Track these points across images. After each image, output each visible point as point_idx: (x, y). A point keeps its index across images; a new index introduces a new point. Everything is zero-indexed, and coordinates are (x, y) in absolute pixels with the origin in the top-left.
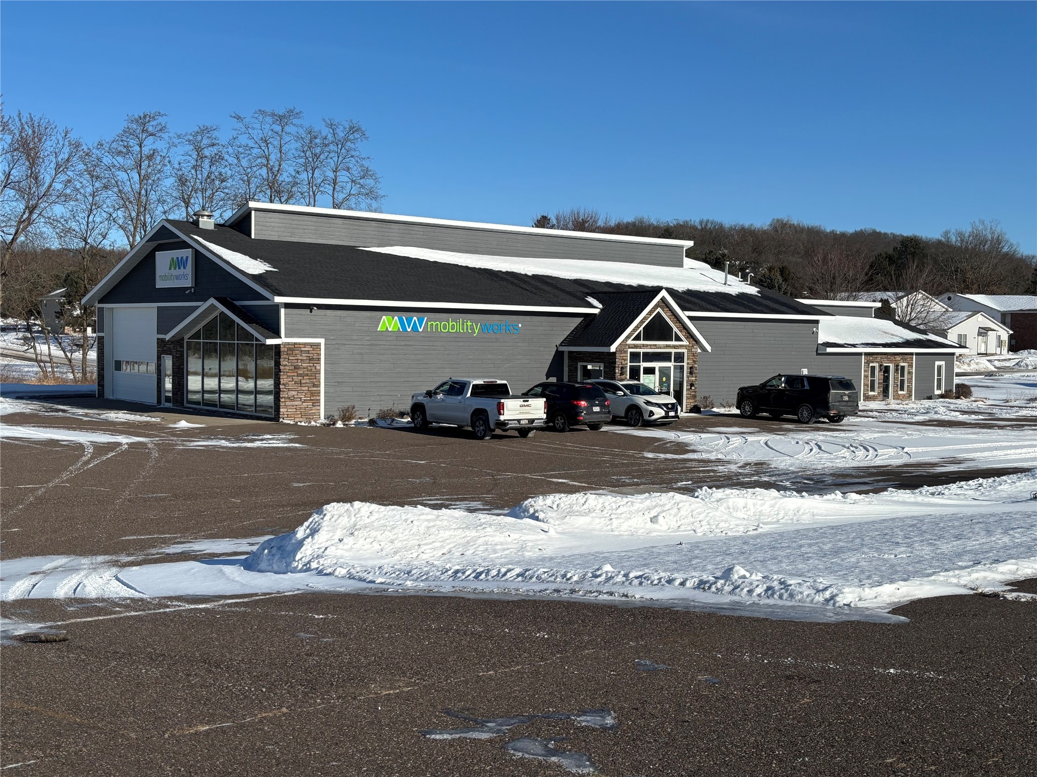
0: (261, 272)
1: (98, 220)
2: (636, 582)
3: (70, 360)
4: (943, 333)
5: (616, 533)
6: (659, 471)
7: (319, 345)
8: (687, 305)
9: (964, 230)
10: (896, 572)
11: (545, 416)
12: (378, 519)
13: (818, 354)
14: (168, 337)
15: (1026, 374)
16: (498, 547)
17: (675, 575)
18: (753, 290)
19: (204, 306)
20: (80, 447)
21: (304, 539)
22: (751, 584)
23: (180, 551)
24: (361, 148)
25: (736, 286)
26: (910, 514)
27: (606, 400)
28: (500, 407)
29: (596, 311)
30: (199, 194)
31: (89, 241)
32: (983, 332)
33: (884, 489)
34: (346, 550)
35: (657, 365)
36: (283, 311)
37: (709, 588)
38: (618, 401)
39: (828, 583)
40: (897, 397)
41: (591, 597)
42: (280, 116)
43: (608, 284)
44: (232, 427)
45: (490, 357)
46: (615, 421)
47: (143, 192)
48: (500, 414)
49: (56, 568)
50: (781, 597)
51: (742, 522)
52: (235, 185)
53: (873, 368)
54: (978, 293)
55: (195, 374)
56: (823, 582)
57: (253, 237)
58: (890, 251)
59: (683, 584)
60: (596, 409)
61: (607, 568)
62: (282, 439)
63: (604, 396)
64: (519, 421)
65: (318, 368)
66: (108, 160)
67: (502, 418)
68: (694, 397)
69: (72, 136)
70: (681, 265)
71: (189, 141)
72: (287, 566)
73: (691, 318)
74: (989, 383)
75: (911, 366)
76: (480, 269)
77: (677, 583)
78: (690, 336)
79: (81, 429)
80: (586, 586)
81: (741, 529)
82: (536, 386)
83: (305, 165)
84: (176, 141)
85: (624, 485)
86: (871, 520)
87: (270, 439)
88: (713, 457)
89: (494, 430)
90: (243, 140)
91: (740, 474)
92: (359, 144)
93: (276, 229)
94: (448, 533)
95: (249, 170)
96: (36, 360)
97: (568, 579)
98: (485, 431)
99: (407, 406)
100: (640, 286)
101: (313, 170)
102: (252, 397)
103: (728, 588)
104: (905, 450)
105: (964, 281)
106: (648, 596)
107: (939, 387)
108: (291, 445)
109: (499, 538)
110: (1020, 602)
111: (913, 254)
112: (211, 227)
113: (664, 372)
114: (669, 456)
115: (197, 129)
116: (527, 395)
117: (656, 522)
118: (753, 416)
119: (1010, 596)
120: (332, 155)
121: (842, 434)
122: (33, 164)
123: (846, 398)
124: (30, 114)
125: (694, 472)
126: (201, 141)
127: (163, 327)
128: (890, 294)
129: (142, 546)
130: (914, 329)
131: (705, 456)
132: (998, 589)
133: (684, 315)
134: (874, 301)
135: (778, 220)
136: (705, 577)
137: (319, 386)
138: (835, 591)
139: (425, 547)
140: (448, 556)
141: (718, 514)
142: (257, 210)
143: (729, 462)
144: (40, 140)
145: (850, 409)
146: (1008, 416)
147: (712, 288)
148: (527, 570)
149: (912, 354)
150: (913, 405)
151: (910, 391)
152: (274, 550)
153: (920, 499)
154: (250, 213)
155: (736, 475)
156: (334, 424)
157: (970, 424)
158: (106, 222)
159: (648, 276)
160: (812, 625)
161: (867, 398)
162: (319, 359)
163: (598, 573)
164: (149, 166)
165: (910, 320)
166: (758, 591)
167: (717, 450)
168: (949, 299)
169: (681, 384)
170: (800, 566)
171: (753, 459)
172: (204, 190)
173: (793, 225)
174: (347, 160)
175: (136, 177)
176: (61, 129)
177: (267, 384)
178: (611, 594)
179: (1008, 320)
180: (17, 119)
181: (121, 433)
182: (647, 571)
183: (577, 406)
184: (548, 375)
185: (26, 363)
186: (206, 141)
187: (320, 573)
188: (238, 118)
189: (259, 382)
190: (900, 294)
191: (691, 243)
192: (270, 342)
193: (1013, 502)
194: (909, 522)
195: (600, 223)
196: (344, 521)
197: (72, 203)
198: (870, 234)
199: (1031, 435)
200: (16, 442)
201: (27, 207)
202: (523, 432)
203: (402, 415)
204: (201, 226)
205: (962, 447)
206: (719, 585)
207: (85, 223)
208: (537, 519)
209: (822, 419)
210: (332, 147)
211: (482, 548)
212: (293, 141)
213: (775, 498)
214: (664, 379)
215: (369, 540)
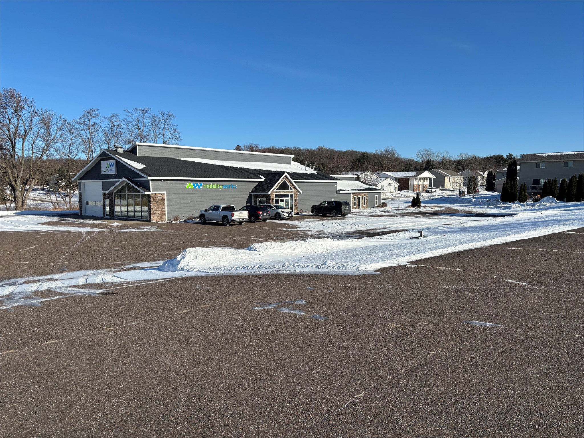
0: (142, 168)
1: (74, 149)
2: (297, 267)
3: (65, 202)
4: (376, 185)
5: (282, 254)
6: (289, 235)
7: (164, 194)
8: (293, 178)
9: (382, 150)
10: (375, 260)
11: (248, 217)
12: (205, 253)
13: (337, 194)
14: (107, 192)
15: (404, 198)
16: (246, 260)
17: (309, 264)
18: (315, 172)
19: (121, 181)
20: (80, 233)
21: (180, 260)
22: (333, 265)
23: (132, 267)
24: (173, 121)
25: (309, 171)
26: (373, 245)
27: (268, 211)
28: (232, 214)
29: (263, 180)
30: (113, 139)
31: (70, 157)
32: (390, 184)
33: (363, 237)
34: (195, 263)
35: (284, 199)
36: (151, 182)
37: (320, 267)
38: (272, 211)
39: (356, 264)
40: (363, 207)
41: (284, 272)
42: (143, 110)
43: (266, 171)
44: (135, 224)
45: (226, 197)
46: (271, 219)
47: (91, 139)
48: (232, 217)
49: (90, 274)
50: (342, 269)
51: (321, 249)
52: (126, 136)
53: (355, 198)
54: (387, 171)
55: (118, 205)
56: (354, 264)
57: (138, 155)
58: (358, 158)
59: (312, 267)
60: (265, 214)
61: (287, 263)
62: (153, 228)
63: (268, 210)
64: (239, 219)
65: (164, 202)
66: (77, 126)
67: (233, 218)
68: (297, 209)
69: (63, 118)
70: (290, 164)
71: (109, 119)
72: (175, 269)
73: (295, 182)
74: (392, 202)
75: (367, 197)
76: (221, 166)
77: (310, 266)
78: (295, 188)
79: (78, 226)
80: (281, 269)
81: (321, 251)
82: (244, 207)
83: (152, 128)
84: (103, 119)
85: (278, 239)
86: (361, 247)
87: (150, 228)
88: (306, 229)
89: (230, 223)
90: (129, 119)
91: (316, 235)
92: (172, 120)
93: (146, 152)
94: (229, 256)
95: (132, 130)
96: (51, 202)
97: (275, 268)
98: (227, 223)
99: (198, 215)
100: (277, 171)
101: (156, 129)
102: (140, 213)
103: (326, 267)
104: (367, 225)
105: (383, 167)
106: (302, 271)
107: (376, 204)
108: (158, 230)
109: (246, 257)
110: (412, 267)
111: (366, 158)
112: (122, 152)
113: (287, 201)
114: (291, 229)
115: (111, 115)
116: (241, 210)
117: (295, 250)
118: (317, 215)
119: (409, 266)
120: (162, 124)
121: (346, 220)
122: (47, 128)
123: (347, 208)
124: (46, 109)
125: (300, 234)
126: (113, 119)
127: (105, 188)
128: (358, 172)
129: (117, 266)
130: (367, 184)
131: (303, 229)
132: (405, 264)
133: (293, 181)
134: (353, 175)
135: (320, 147)
136: (318, 265)
137: (165, 209)
138: (358, 266)
139: (221, 261)
140: (229, 264)
141: (314, 247)
142: (139, 145)
143: (311, 231)
144: (50, 120)
145: (348, 212)
146: (399, 213)
147: (301, 172)
148: (261, 266)
149: (367, 193)
150: (369, 210)
151: (367, 205)
152: (169, 264)
153: (375, 240)
154: (136, 146)
155: (314, 235)
156: (171, 222)
157: (387, 216)
158: (77, 150)
159: (279, 168)
160: (353, 276)
161: (353, 208)
162: (165, 199)
163: (284, 265)
164: (93, 129)
165: (365, 181)
166: (335, 267)
167: (307, 227)
168: (378, 173)
169: (292, 205)
170: (345, 260)
171: (319, 229)
172: (114, 138)
173: (325, 149)
174: (168, 126)
175: (88, 133)
176: (58, 114)
177: (147, 208)
178: (290, 271)
179: (398, 180)
180: (40, 111)
181: (94, 227)
182: (300, 264)
183: (259, 213)
184: (247, 203)
185: (45, 203)
186: (115, 120)
187: (188, 271)
188: (127, 111)
189: (142, 208)
190: (362, 172)
191: (293, 156)
192: (146, 193)
193: (404, 240)
194: (373, 247)
195: (260, 148)
196: (193, 254)
197: (64, 143)
198: (350, 152)
199: (407, 219)
200: (54, 232)
201: (46, 144)
202: (240, 223)
203: (196, 218)
204: (118, 152)
205: (386, 223)
206: (323, 266)
207: (69, 150)
208: (256, 251)
209: (339, 216)
210: (162, 121)
211: (240, 261)
212: (148, 119)
213: (331, 241)
214: (287, 203)
215: (203, 260)
